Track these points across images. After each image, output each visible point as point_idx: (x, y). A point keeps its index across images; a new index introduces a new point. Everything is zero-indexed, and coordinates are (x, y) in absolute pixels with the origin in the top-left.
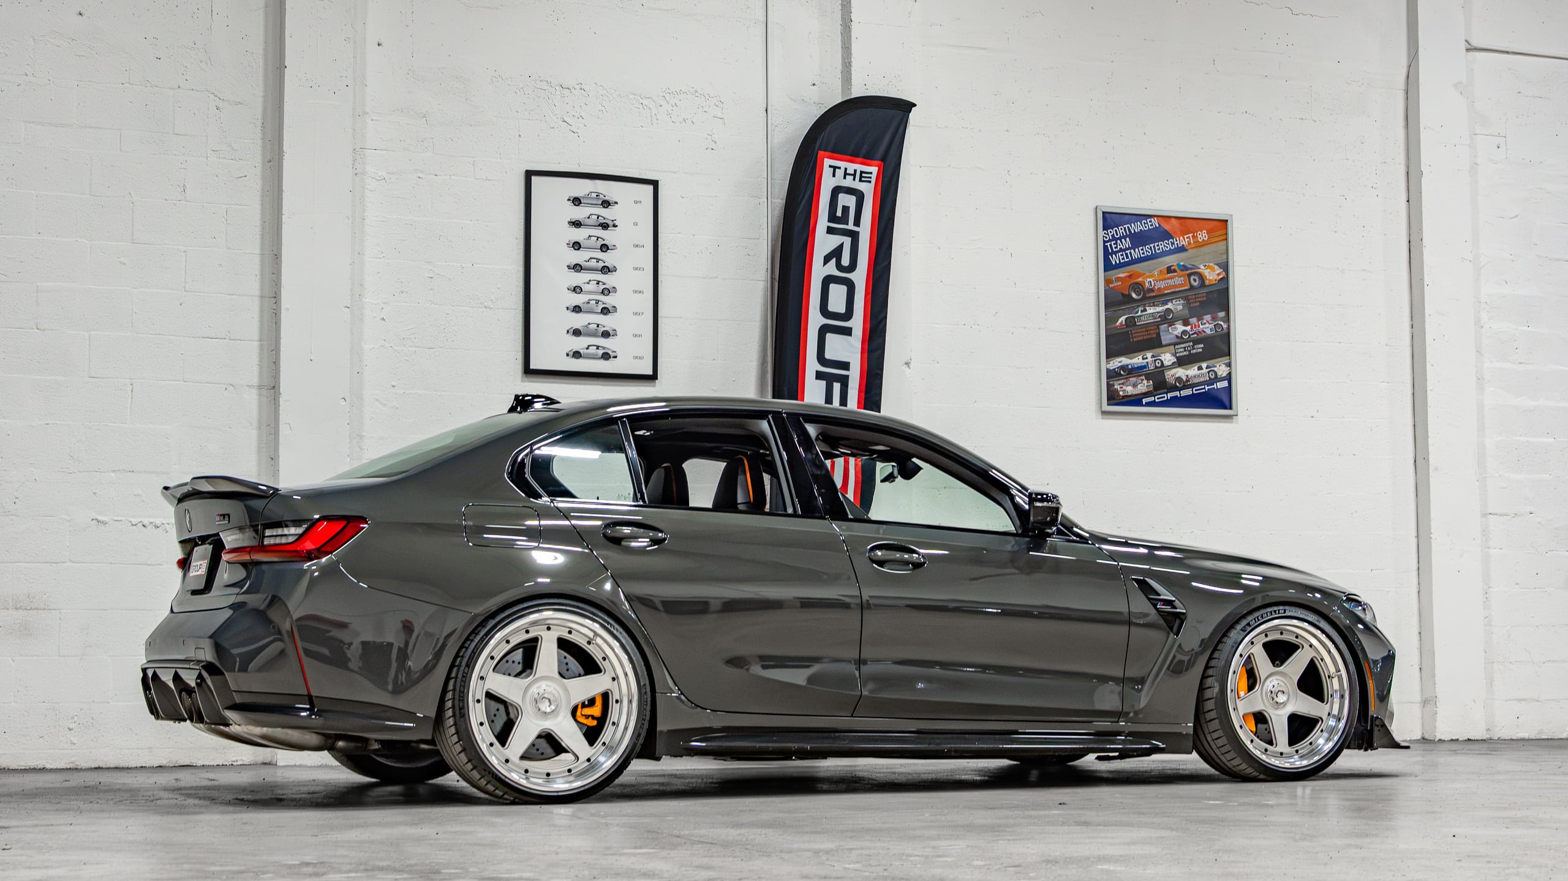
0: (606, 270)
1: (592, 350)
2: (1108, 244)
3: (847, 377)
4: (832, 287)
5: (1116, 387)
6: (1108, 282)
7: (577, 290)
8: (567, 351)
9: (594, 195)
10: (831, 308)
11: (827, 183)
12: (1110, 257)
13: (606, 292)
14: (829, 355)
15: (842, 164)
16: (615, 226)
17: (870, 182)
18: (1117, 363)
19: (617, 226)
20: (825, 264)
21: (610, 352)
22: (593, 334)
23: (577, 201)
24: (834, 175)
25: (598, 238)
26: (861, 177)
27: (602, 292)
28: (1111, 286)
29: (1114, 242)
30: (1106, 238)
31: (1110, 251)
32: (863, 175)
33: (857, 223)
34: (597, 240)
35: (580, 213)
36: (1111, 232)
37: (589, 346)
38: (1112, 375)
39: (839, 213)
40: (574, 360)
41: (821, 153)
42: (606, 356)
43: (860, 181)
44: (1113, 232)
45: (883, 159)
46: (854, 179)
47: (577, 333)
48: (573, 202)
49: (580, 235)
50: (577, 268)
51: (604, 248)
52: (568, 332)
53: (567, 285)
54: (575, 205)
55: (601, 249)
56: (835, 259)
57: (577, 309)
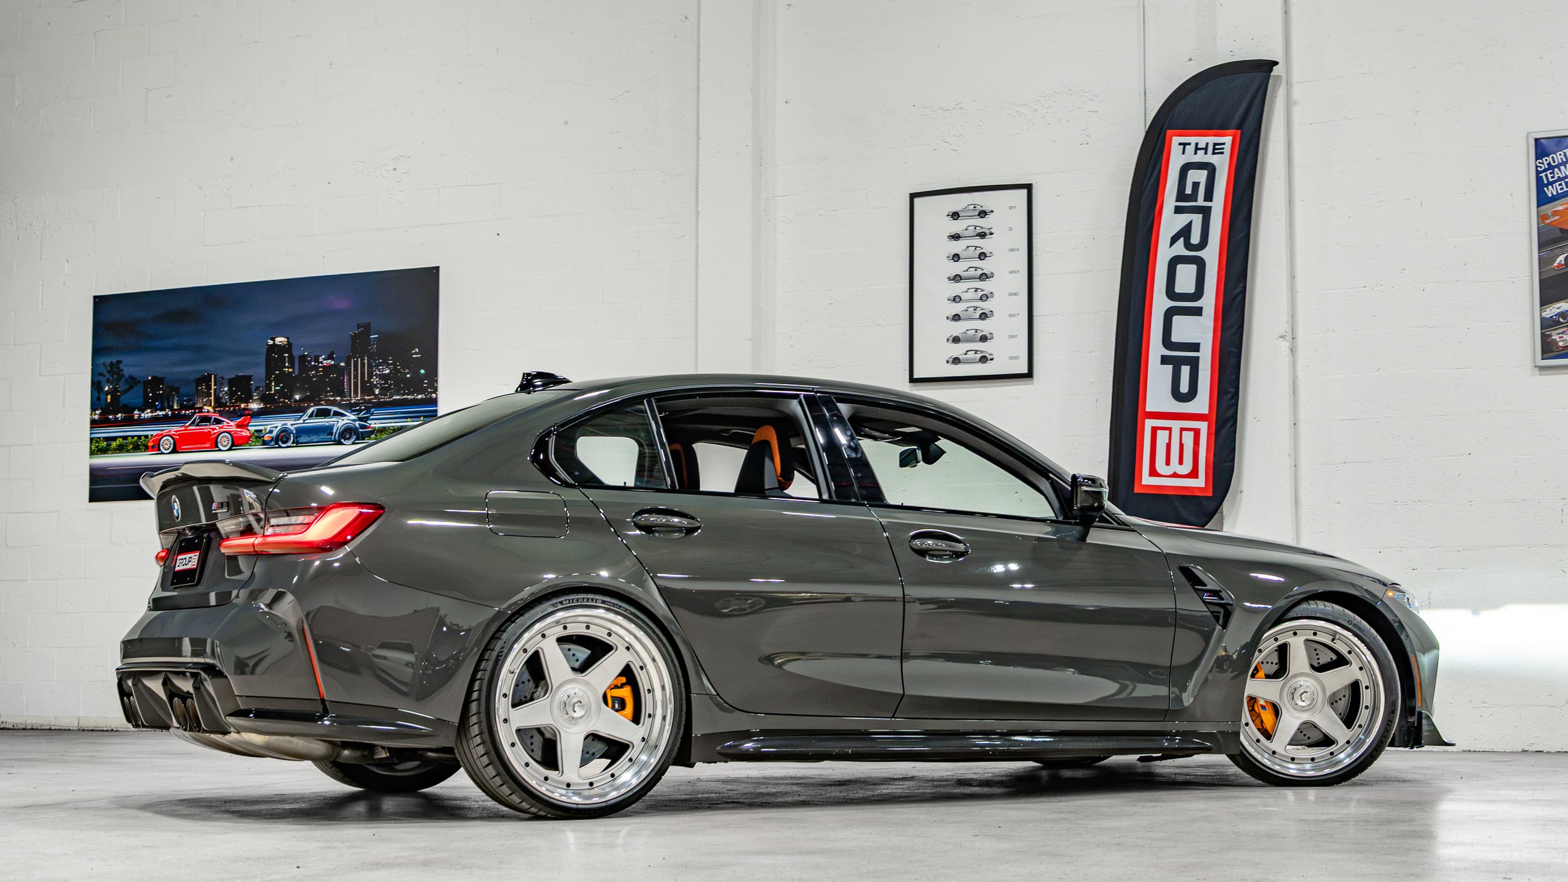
0: (984, 277)
1: (971, 355)
2: (1543, 175)
3: (1198, 358)
4: (1180, 268)
5: (1553, 337)
6: (1542, 217)
7: (956, 299)
8: (947, 358)
9: (971, 207)
10: (1179, 288)
11: (1176, 160)
12: (1545, 189)
13: (984, 298)
14: (1175, 338)
15: (1193, 140)
16: (991, 234)
17: (1222, 153)
18: (1552, 310)
19: (993, 234)
20: (1172, 244)
21: (987, 355)
22: (970, 340)
23: (955, 216)
24: (1183, 153)
25: (977, 247)
26: (1214, 149)
27: (980, 299)
28: (1547, 221)
29: (1551, 171)
30: (1541, 167)
31: (1546, 182)
32: (1217, 147)
33: (1209, 196)
34: (975, 249)
35: (958, 226)
36: (1546, 160)
37: (967, 351)
38: (1547, 325)
39: (1189, 190)
40: (953, 366)
41: (1169, 132)
42: (984, 359)
43: (1214, 153)
44: (1550, 159)
45: (1240, 126)
46: (1206, 153)
47: (956, 340)
48: (952, 217)
49: (958, 247)
50: (957, 278)
51: (982, 256)
52: (948, 340)
53: (948, 296)
54: (954, 219)
55: (979, 258)
56: (1182, 238)
57: (956, 318)
